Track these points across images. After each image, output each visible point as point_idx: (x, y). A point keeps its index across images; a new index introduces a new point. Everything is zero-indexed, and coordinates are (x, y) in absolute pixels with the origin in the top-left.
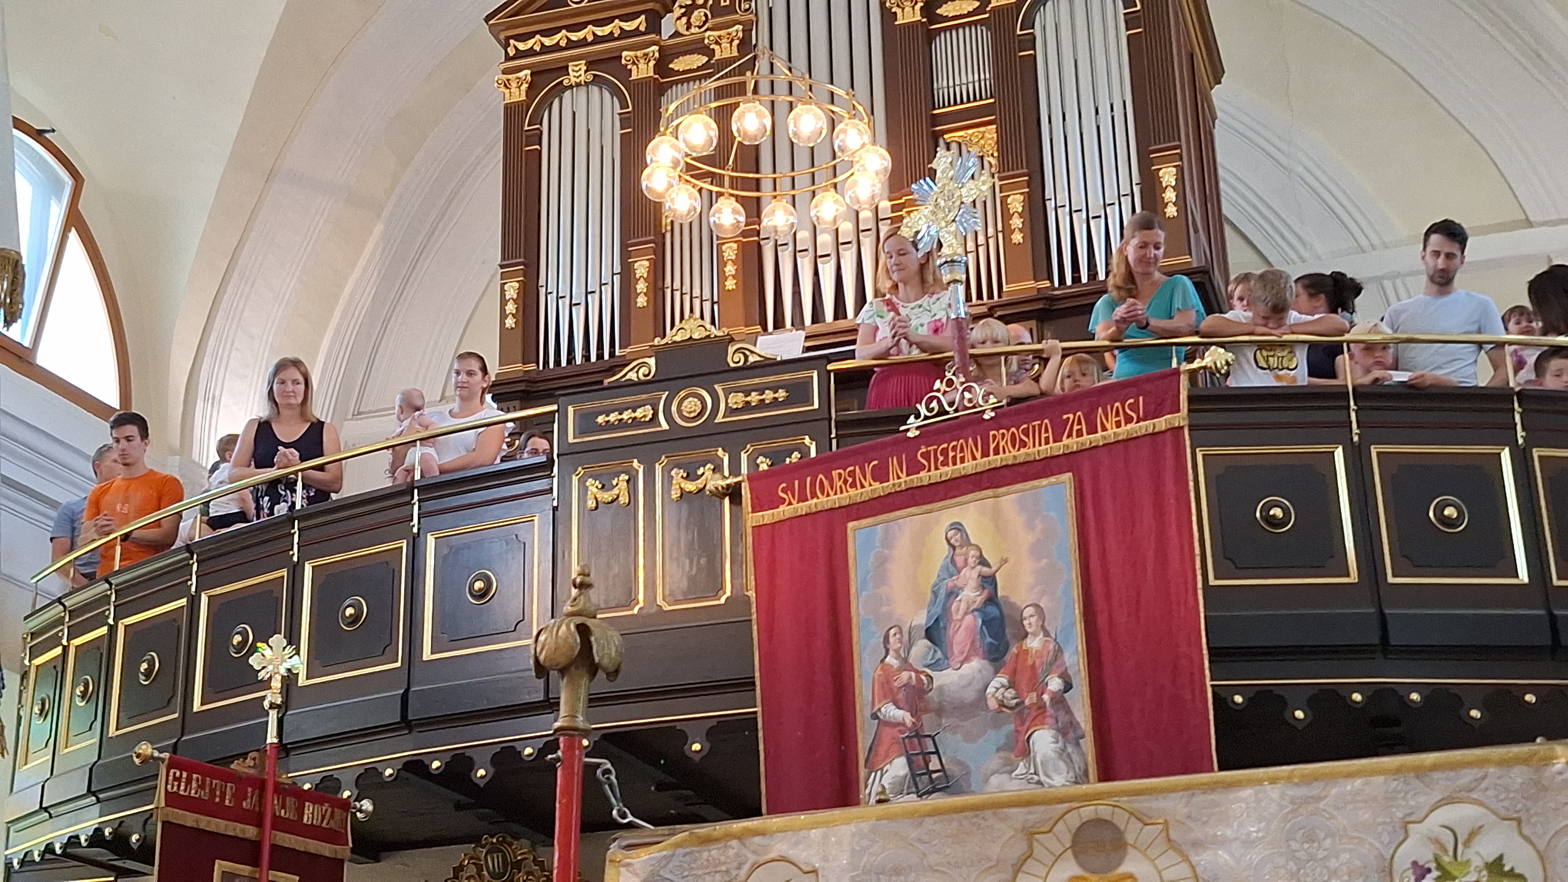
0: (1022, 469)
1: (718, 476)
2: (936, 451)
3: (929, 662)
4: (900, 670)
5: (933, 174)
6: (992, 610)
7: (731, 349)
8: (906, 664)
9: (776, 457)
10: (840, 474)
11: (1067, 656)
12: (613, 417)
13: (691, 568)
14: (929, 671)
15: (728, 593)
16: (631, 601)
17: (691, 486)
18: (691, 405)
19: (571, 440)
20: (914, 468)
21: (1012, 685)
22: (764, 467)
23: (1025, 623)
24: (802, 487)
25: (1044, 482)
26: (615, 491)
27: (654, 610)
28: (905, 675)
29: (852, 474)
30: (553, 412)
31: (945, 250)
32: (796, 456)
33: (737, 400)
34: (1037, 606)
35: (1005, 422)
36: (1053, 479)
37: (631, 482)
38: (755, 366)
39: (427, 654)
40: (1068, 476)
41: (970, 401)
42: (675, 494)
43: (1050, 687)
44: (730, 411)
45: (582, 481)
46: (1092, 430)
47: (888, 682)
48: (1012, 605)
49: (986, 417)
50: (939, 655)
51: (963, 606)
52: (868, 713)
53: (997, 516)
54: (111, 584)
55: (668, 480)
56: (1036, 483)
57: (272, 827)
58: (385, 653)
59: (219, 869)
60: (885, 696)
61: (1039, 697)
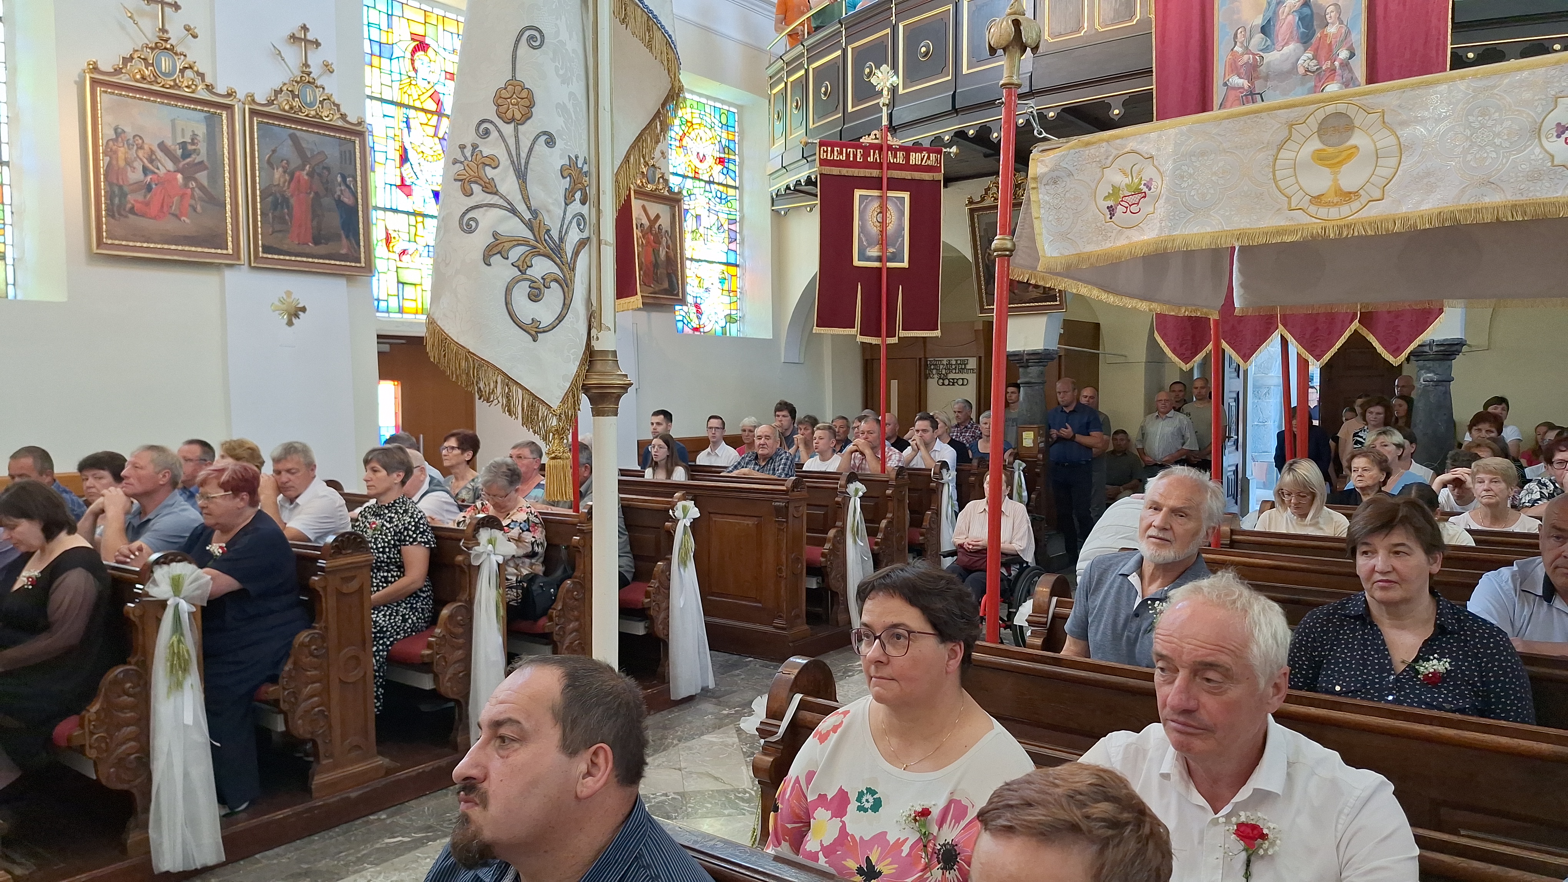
3: (1262, 48)
4: (1243, 54)
6: (1306, 11)
8: (1247, 50)
11: (1353, 35)
13: (1116, 3)
14: (1261, 53)
15: (1138, 17)
16: (1079, 28)
21: (1315, 57)
23: (1327, 17)
27: (1093, 32)
28: (1246, 57)
34: (1336, 5)
39: (965, 71)
43: (1340, 57)
47: (1235, 62)
48: (1320, 6)
50: (1269, 43)
51: (1287, 9)
52: (1221, 82)
57: (888, 169)
58: (942, 71)
59: (858, 193)
60: (1232, 71)
61: (1333, 63)
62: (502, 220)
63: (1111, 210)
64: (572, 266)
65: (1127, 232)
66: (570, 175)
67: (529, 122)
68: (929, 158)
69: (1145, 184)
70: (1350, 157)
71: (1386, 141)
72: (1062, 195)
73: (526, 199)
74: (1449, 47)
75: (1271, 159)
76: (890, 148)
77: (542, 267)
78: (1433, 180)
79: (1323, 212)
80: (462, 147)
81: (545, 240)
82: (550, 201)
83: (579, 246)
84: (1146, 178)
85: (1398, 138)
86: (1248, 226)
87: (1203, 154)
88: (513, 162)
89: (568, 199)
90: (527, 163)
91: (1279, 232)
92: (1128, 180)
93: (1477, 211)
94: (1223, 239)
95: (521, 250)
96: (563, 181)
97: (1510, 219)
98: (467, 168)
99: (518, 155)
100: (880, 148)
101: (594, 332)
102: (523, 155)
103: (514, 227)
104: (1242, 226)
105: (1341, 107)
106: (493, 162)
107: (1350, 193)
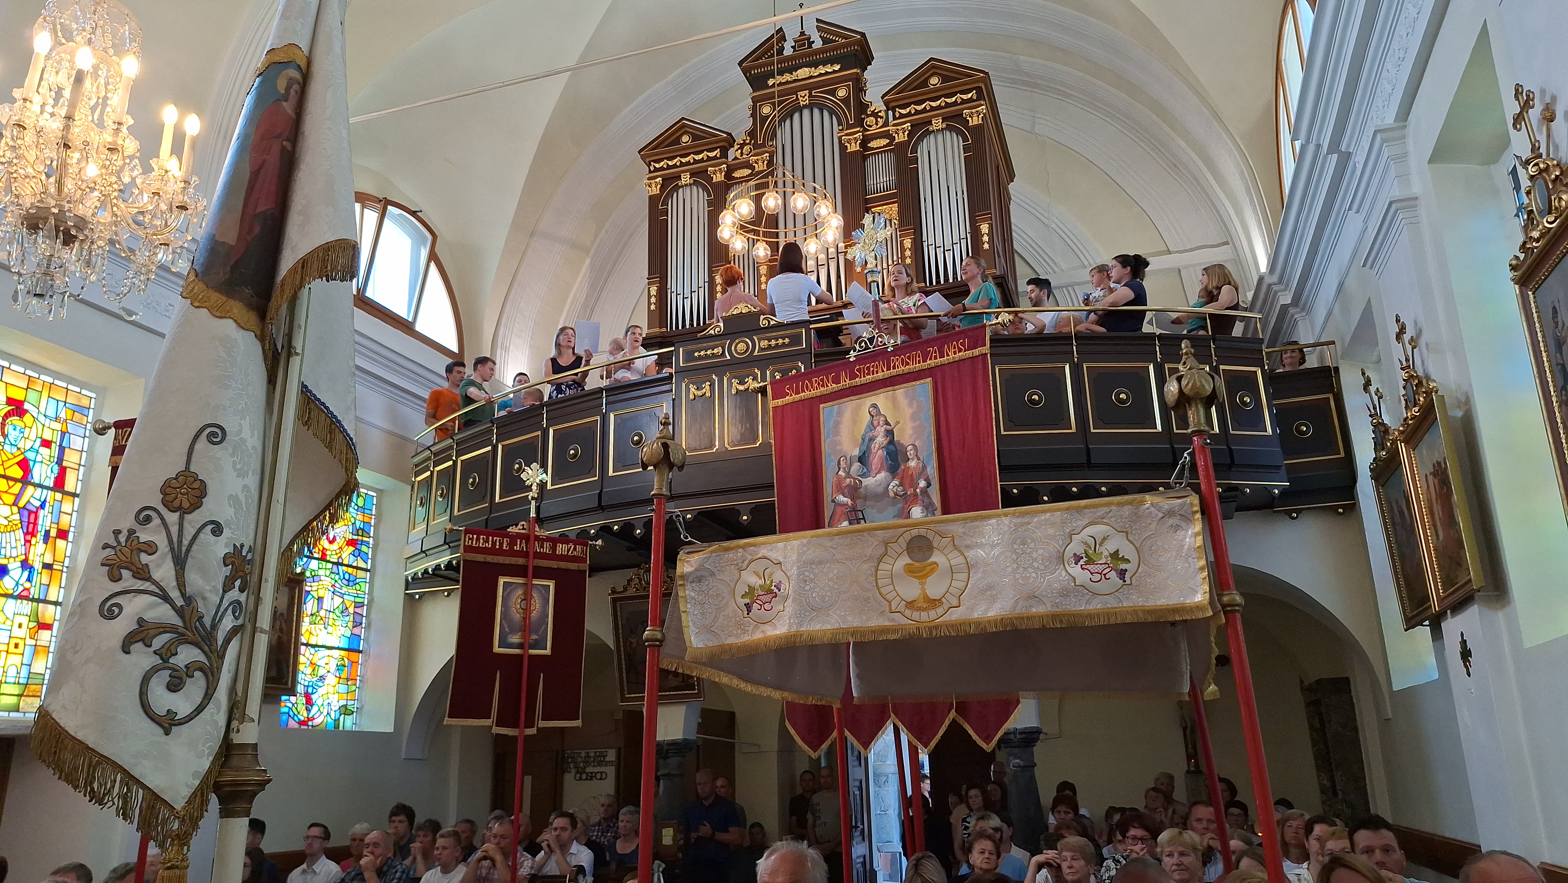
0: (907, 376)
1: (755, 382)
2: (864, 368)
3: (860, 474)
4: (846, 478)
5: (862, 227)
6: (892, 447)
7: (761, 319)
8: (848, 475)
9: (784, 372)
10: (816, 380)
11: (928, 469)
12: (702, 353)
13: (742, 428)
14: (860, 478)
15: (761, 441)
16: (712, 446)
17: (741, 388)
18: (741, 347)
19: (681, 365)
20: (853, 377)
21: (901, 484)
22: (778, 377)
23: (908, 453)
24: (797, 387)
25: (918, 382)
26: (704, 390)
27: (724, 450)
28: (848, 480)
29: (822, 380)
30: (672, 351)
31: (869, 266)
32: (794, 371)
33: (764, 344)
34: (913, 445)
35: (898, 353)
36: (922, 381)
37: (712, 386)
38: (774, 326)
39: (611, 473)
40: (929, 380)
41: (881, 342)
42: (734, 392)
43: (920, 485)
44: (761, 350)
45: (687, 386)
46: (942, 356)
48: (902, 445)
49: (889, 350)
50: (865, 470)
51: (877, 445)
52: (830, 499)
53: (894, 400)
54: (453, 440)
55: (730, 384)
56: (913, 383)
57: (534, 558)
58: (590, 472)
59: (502, 580)
60: (838, 491)
61: (915, 490)
62: (152, 606)
63: (748, 607)
64: (221, 654)
65: (762, 627)
66: (233, 564)
67: (197, 512)
68: (575, 549)
69: (775, 586)
70: (932, 571)
71: (957, 560)
72: (706, 592)
73: (181, 585)
74: (999, 483)
75: (873, 569)
76: (537, 538)
77: (187, 655)
78: (994, 592)
79: (916, 615)
80: (117, 533)
81: (196, 627)
82: (208, 588)
83: (232, 633)
84: (776, 581)
85: (966, 559)
86: (860, 625)
87: (821, 563)
88: (172, 549)
89: (227, 586)
90: (188, 551)
91: (884, 630)
92: (761, 582)
93: (1028, 618)
94: (841, 635)
95: (166, 637)
96: (224, 569)
97: (1052, 626)
98: (119, 553)
99: (180, 542)
100: (526, 538)
101: (235, 724)
102: (186, 542)
103: (164, 613)
104: (855, 625)
105: (923, 532)
106: (151, 548)
107: (935, 600)
